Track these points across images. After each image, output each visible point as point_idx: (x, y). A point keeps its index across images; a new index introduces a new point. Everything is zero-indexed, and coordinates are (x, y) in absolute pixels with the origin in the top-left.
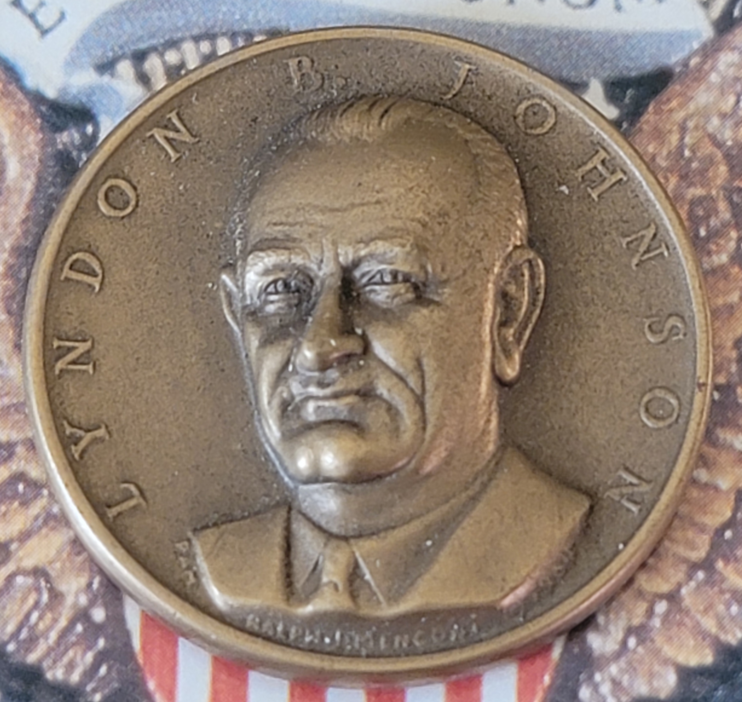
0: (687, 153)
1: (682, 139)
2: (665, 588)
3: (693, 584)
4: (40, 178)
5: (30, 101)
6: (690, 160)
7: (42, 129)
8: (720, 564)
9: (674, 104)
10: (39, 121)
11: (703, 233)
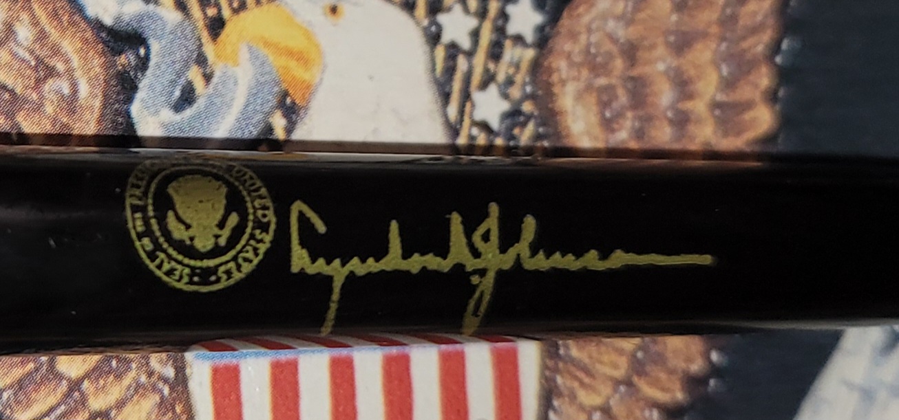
0: (593, 50)
1: (588, 39)
2: (596, 400)
3: (617, 396)
4: (105, 96)
5: (93, 29)
6: (595, 56)
7: (103, 53)
8: (635, 379)
9: (581, 10)
10: (100, 46)
11: (608, 114)
